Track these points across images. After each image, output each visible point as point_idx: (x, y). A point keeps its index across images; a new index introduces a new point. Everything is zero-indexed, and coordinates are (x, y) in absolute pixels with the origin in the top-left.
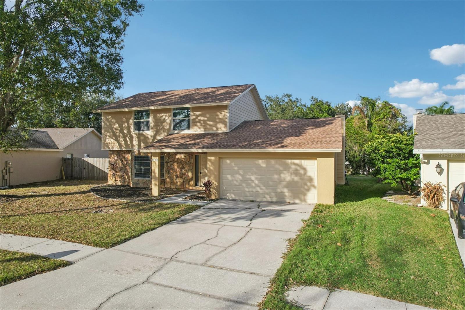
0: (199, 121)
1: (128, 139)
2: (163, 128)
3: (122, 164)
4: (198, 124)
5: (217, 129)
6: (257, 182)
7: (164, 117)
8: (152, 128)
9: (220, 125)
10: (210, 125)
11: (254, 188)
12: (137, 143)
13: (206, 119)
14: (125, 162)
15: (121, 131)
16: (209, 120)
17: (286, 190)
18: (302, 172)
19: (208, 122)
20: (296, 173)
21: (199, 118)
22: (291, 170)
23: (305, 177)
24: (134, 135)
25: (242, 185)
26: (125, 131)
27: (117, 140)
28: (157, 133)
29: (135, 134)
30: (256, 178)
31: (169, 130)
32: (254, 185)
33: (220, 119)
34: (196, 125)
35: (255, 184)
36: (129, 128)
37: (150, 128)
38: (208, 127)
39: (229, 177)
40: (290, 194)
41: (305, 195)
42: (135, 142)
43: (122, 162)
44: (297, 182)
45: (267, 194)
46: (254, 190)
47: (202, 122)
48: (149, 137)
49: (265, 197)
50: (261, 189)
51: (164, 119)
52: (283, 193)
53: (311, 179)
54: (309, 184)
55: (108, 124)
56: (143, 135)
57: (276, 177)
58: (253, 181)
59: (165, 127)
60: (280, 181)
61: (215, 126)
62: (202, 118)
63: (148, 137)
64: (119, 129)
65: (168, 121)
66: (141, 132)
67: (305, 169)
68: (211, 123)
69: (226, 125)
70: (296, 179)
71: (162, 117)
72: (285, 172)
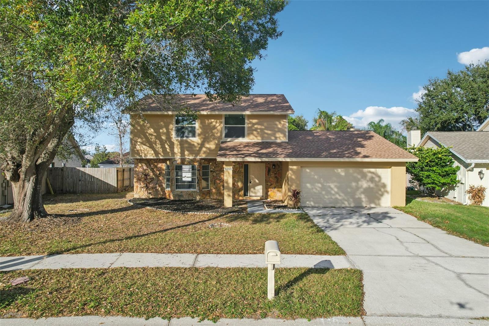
0: (256, 130)
1: (167, 146)
2: (213, 135)
3: (154, 174)
4: (255, 132)
5: (276, 138)
6: (336, 190)
7: (214, 123)
8: (199, 135)
9: (279, 135)
10: (267, 134)
11: (334, 195)
12: (180, 151)
13: (263, 127)
14: (158, 172)
15: (158, 137)
16: (267, 128)
17: (363, 196)
18: (377, 179)
19: (266, 131)
20: (372, 180)
21: (256, 126)
22: (368, 178)
23: (380, 184)
24: (176, 142)
25: (321, 193)
26: (164, 138)
27: (151, 147)
28: (205, 140)
29: (177, 140)
30: (336, 186)
31: (220, 137)
32: (333, 192)
33: (279, 128)
34: (252, 134)
35: (335, 191)
36: (168, 134)
37: (196, 134)
38: (266, 135)
39: (308, 185)
40: (367, 199)
41: (379, 199)
42: (177, 150)
43: (153, 171)
44: (372, 188)
45: (346, 200)
46: (333, 197)
47: (259, 130)
48: (196, 144)
49: (344, 203)
50: (340, 196)
51: (215, 126)
52: (360, 199)
53: (384, 186)
54: (382, 190)
55: (139, 128)
56: (186, 141)
57: (354, 184)
58: (332, 189)
59: (216, 134)
60: (358, 188)
61: (274, 135)
62: (259, 127)
63: (194, 145)
64: (155, 134)
65: (219, 128)
66: (185, 138)
67: (379, 177)
68: (269, 132)
69: (285, 136)
70: (372, 185)
71: (212, 123)
72: (362, 180)
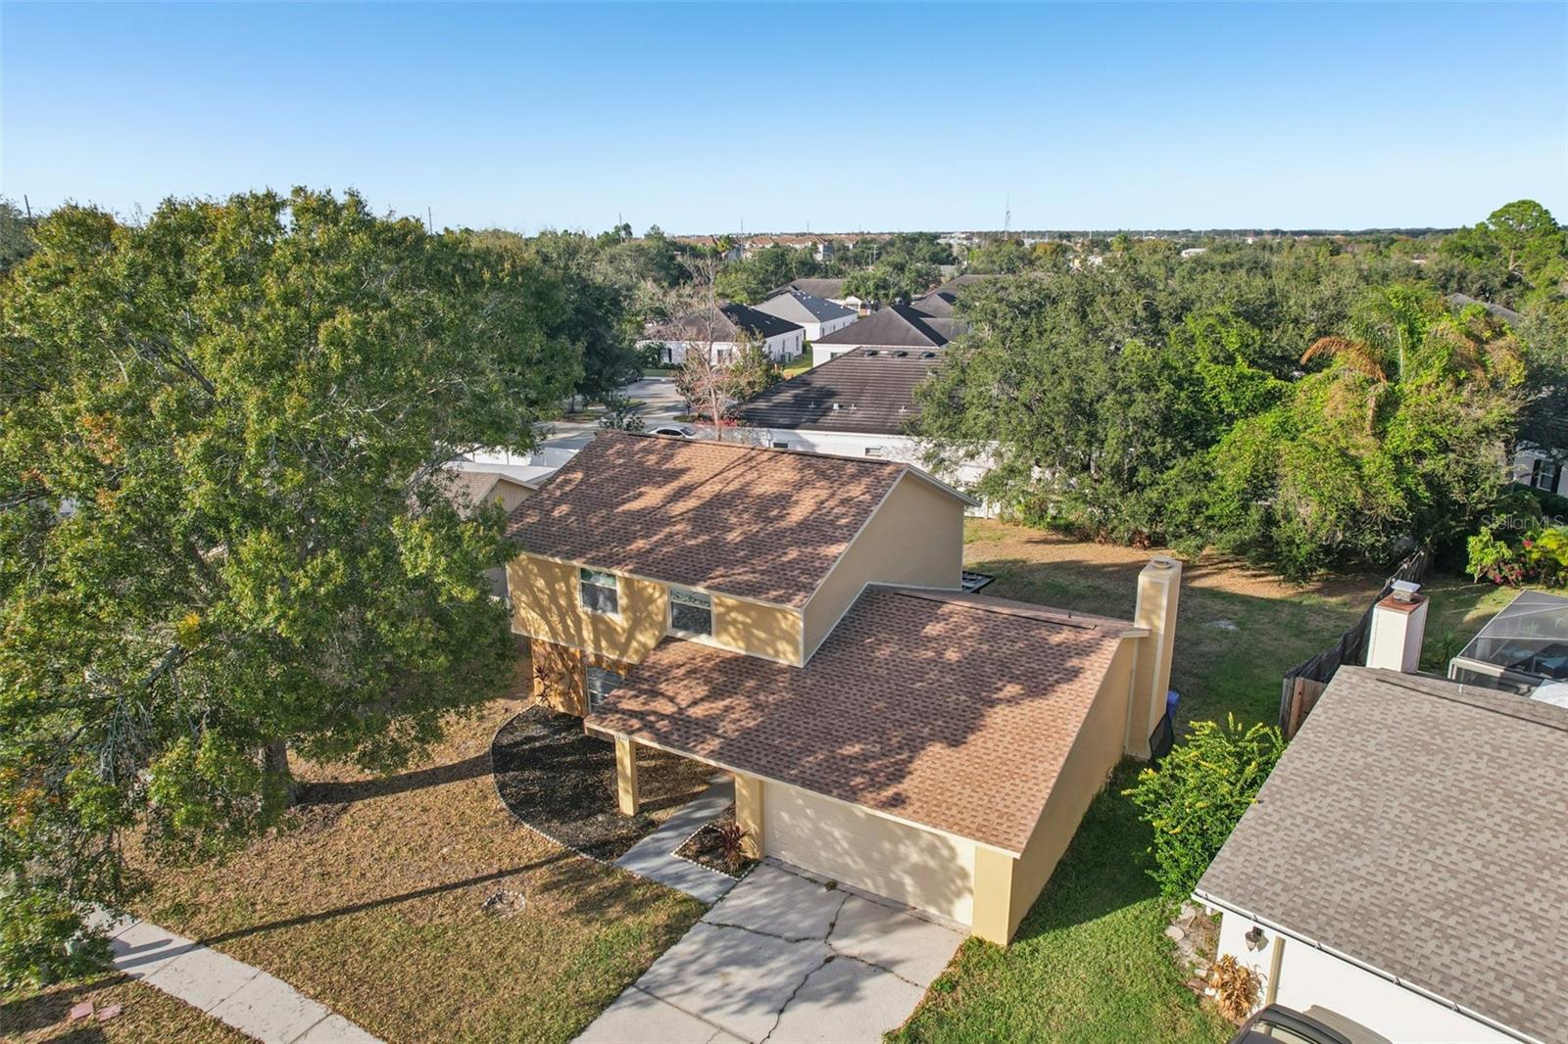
0: (734, 622)
1: (569, 622)
2: (649, 615)
3: (564, 665)
4: (732, 629)
5: (777, 652)
6: (845, 845)
7: (650, 590)
8: (624, 611)
9: (782, 646)
10: (758, 638)
11: (840, 855)
12: (592, 636)
13: (749, 621)
14: (571, 664)
15: (553, 599)
16: (756, 625)
17: (908, 881)
18: (945, 853)
19: (756, 632)
20: (932, 850)
21: (733, 615)
22: (923, 843)
23: (952, 866)
24: (583, 616)
25: (812, 842)
26: (563, 602)
27: (544, 617)
28: (636, 625)
29: (586, 614)
30: (844, 837)
31: (662, 626)
32: (839, 848)
33: (782, 630)
34: (726, 630)
35: (843, 848)
36: (569, 596)
37: (619, 608)
38: (756, 642)
40: (918, 891)
41: (950, 902)
42: (587, 634)
44: (933, 871)
45: (868, 876)
46: (840, 860)
47: (740, 626)
48: (619, 629)
49: (862, 881)
50: (855, 861)
51: (651, 595)
52: (901, 885)
53: (963, 874)
54: (959, 882)
55: (521, 573)
56: (603, 621)
57: (887, 846)
58: (836, 840)
59: (655, 618)
60: (897, 859)
61: (772, 644)
62: (740, 618)
63: (615, 630)
64: (548, 592)
65: (660, 602)
66: (599, 612)
67: (951, 849)
68: (762, 635)
69: (796, 652)
70: (932, 863)
71: (645, 588)
72: (907, 842)
